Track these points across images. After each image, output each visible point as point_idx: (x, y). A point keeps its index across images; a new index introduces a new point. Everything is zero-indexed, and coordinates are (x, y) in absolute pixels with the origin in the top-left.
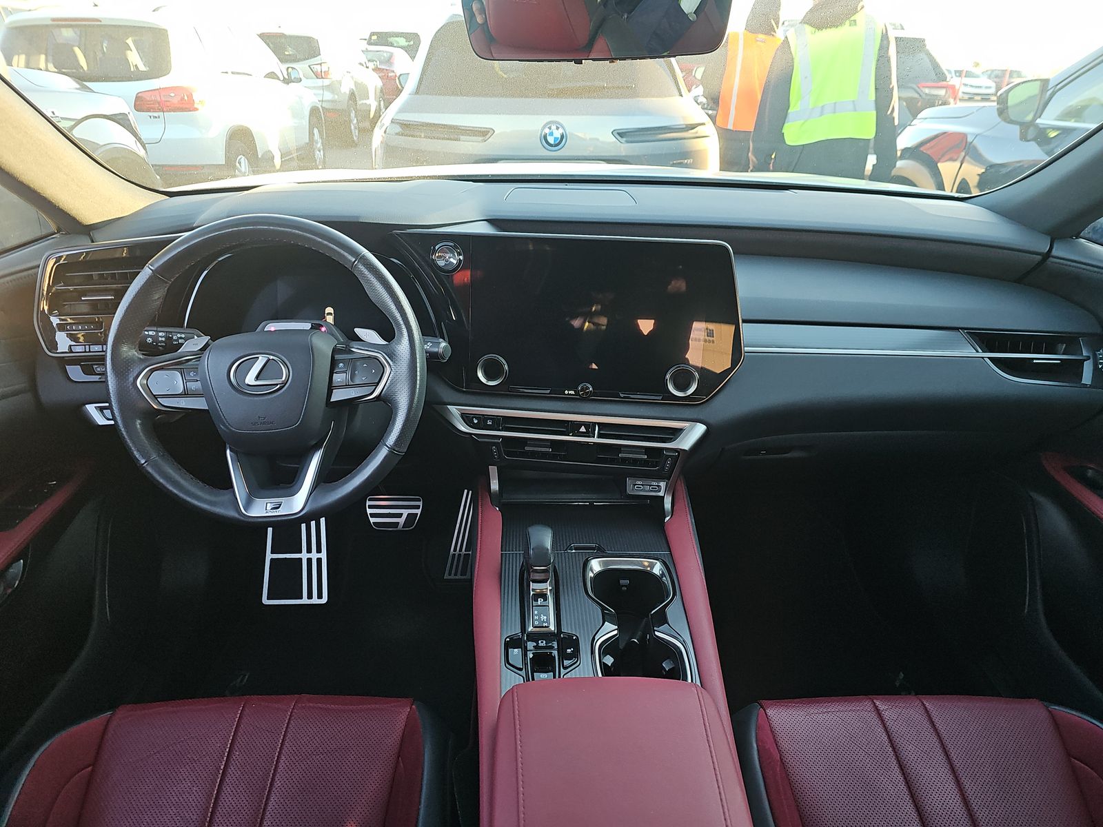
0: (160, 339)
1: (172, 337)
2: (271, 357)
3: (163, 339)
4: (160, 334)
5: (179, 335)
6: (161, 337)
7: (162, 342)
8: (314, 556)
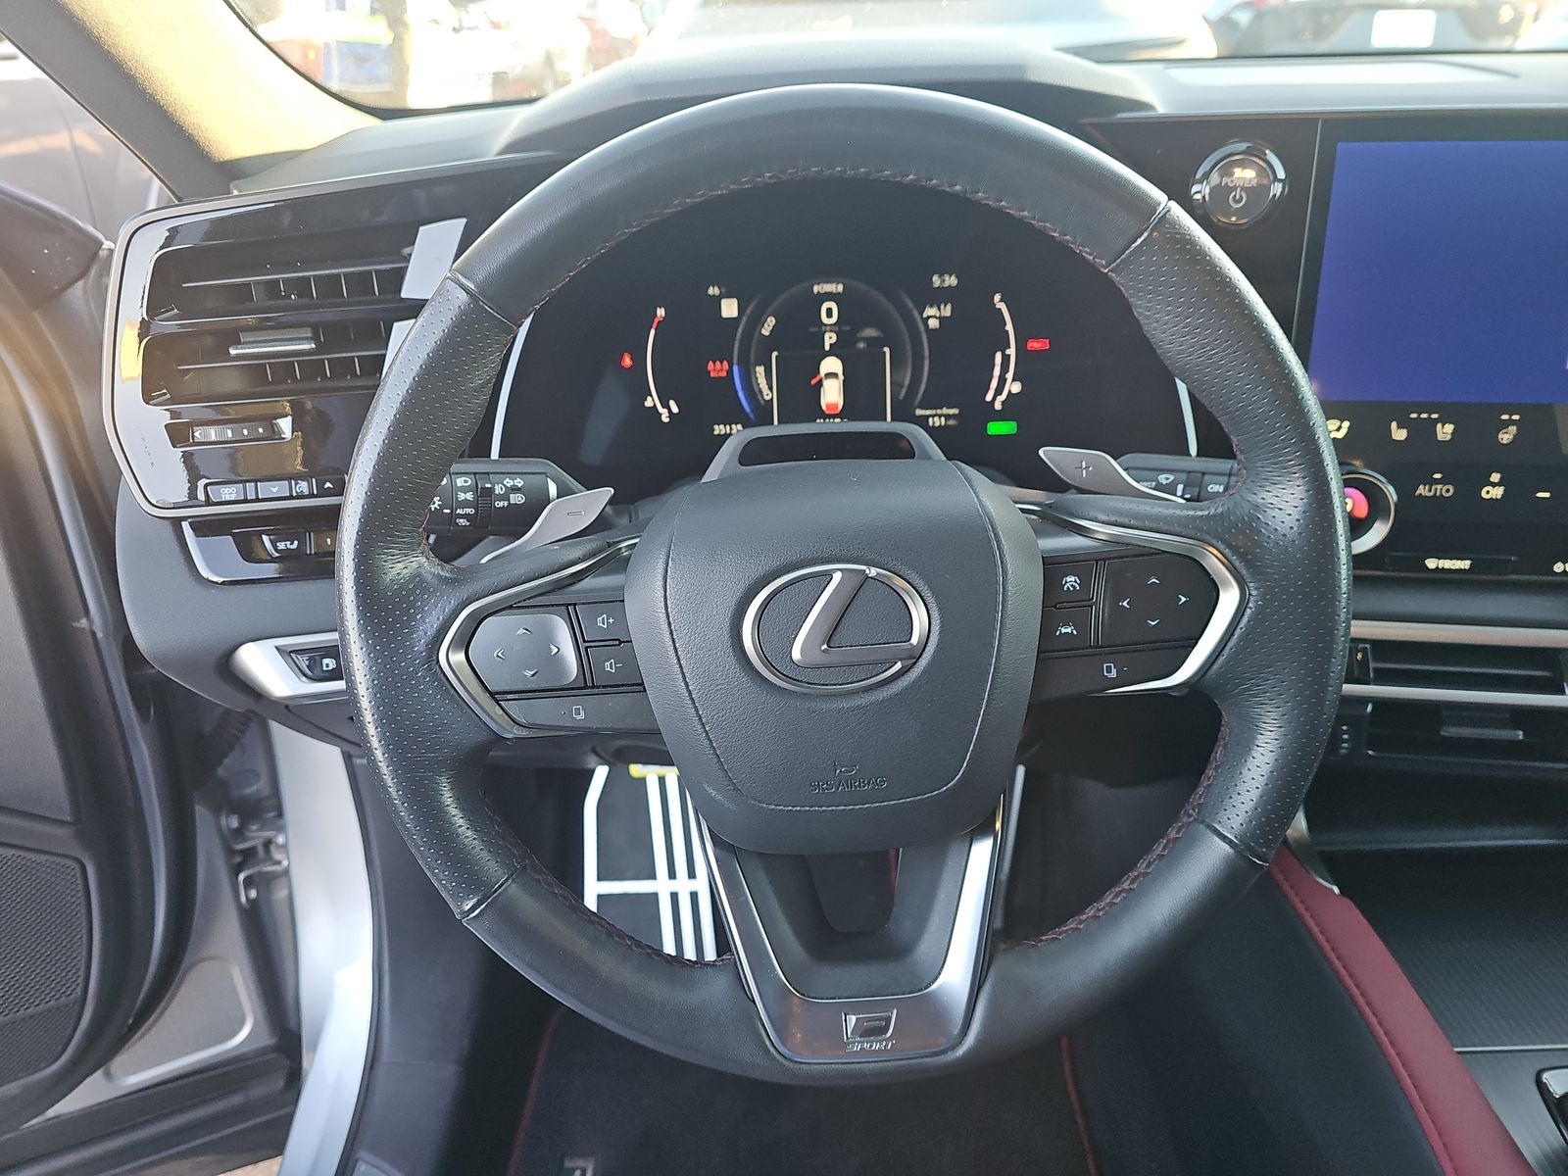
0: (462, 496)
1: (491, 490)
2: (873, 572)
3: (469, 496)
4: (460, 482)
5: (509, 482)
6: (465, 490)
7: (465, 504)
8: (683, 885)
